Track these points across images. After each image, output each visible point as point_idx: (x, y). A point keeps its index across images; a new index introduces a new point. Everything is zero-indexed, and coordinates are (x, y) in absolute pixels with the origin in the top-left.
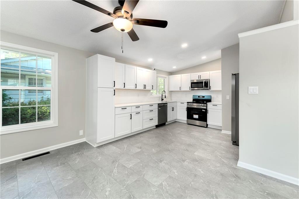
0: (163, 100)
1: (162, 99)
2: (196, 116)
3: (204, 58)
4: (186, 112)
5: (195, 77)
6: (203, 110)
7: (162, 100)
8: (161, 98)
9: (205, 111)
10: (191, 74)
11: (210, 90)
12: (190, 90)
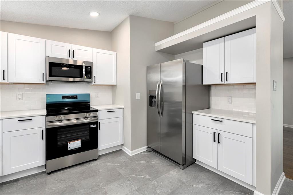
2: (74, 144)
4: (43, 143)
6: (92, 126)
9: (96, 126)
10: (46, 41)
11: (94, 83)
12: (45, 82)
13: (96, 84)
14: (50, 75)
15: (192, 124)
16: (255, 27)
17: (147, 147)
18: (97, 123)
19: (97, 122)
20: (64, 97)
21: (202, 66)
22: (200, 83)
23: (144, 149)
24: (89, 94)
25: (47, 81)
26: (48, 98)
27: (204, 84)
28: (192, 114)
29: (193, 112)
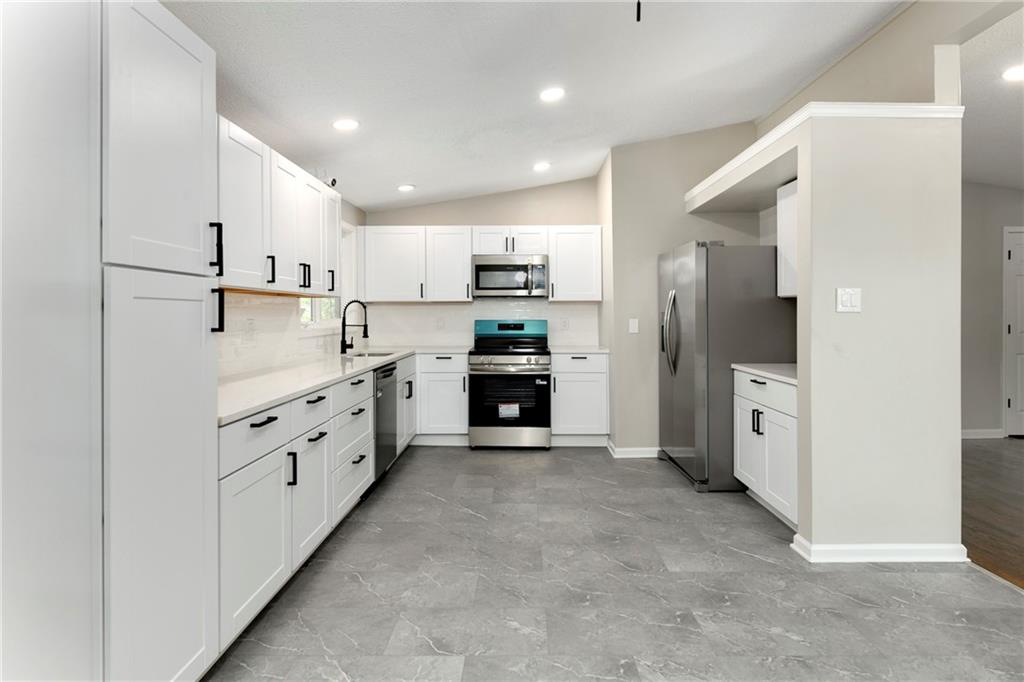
0: (351, 346)
1: (343, 342)
2: (509, 410)
3: (542, 167)
4: (465, 397)
5: (490, 243)
6: (539, 382)
7: (343, 351)
8: (341, 338)
9: (545, 383)
10: (472, 229)
11: (551, 299)
12: (470, 299)
13: (554, 299)
14: (478, 287)
15: (733, 394)
16: (796, 179)
17: (659, 449)
18: (547, 378)
19: (549, 376)
20: (502, 327)
21: (776, 248)
22: (773, 295)
23: (652, 452)
24: (546, 321)
25: (474, 297)
26: (478, 328)
27: (779, 295)
28: (733, 370)
29: (733, 366)
